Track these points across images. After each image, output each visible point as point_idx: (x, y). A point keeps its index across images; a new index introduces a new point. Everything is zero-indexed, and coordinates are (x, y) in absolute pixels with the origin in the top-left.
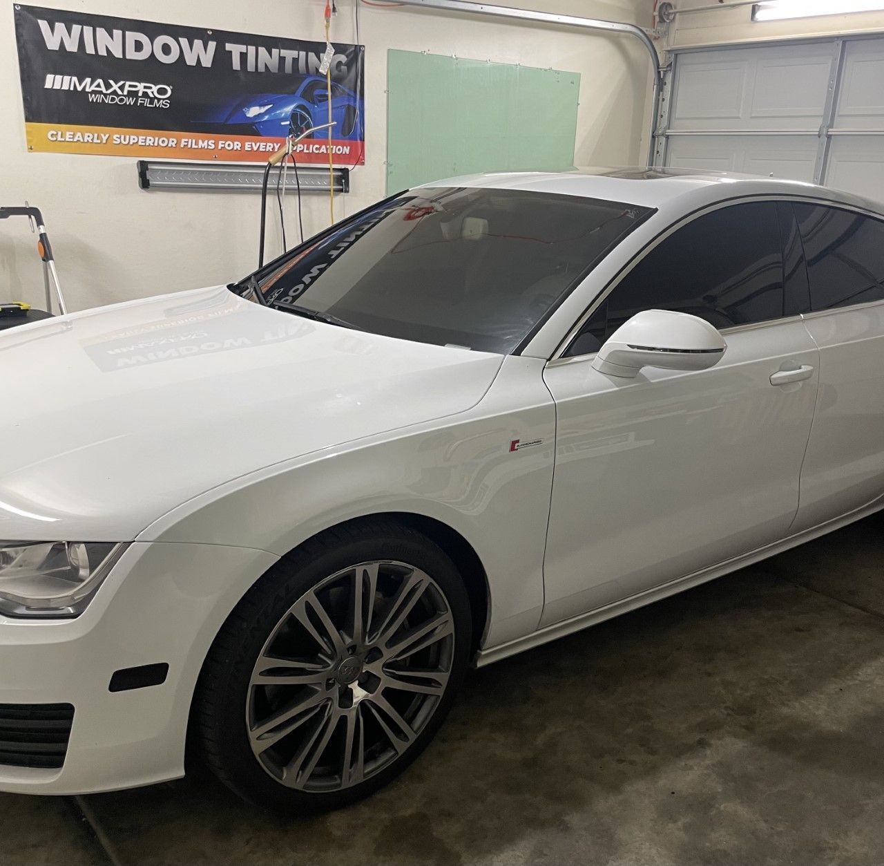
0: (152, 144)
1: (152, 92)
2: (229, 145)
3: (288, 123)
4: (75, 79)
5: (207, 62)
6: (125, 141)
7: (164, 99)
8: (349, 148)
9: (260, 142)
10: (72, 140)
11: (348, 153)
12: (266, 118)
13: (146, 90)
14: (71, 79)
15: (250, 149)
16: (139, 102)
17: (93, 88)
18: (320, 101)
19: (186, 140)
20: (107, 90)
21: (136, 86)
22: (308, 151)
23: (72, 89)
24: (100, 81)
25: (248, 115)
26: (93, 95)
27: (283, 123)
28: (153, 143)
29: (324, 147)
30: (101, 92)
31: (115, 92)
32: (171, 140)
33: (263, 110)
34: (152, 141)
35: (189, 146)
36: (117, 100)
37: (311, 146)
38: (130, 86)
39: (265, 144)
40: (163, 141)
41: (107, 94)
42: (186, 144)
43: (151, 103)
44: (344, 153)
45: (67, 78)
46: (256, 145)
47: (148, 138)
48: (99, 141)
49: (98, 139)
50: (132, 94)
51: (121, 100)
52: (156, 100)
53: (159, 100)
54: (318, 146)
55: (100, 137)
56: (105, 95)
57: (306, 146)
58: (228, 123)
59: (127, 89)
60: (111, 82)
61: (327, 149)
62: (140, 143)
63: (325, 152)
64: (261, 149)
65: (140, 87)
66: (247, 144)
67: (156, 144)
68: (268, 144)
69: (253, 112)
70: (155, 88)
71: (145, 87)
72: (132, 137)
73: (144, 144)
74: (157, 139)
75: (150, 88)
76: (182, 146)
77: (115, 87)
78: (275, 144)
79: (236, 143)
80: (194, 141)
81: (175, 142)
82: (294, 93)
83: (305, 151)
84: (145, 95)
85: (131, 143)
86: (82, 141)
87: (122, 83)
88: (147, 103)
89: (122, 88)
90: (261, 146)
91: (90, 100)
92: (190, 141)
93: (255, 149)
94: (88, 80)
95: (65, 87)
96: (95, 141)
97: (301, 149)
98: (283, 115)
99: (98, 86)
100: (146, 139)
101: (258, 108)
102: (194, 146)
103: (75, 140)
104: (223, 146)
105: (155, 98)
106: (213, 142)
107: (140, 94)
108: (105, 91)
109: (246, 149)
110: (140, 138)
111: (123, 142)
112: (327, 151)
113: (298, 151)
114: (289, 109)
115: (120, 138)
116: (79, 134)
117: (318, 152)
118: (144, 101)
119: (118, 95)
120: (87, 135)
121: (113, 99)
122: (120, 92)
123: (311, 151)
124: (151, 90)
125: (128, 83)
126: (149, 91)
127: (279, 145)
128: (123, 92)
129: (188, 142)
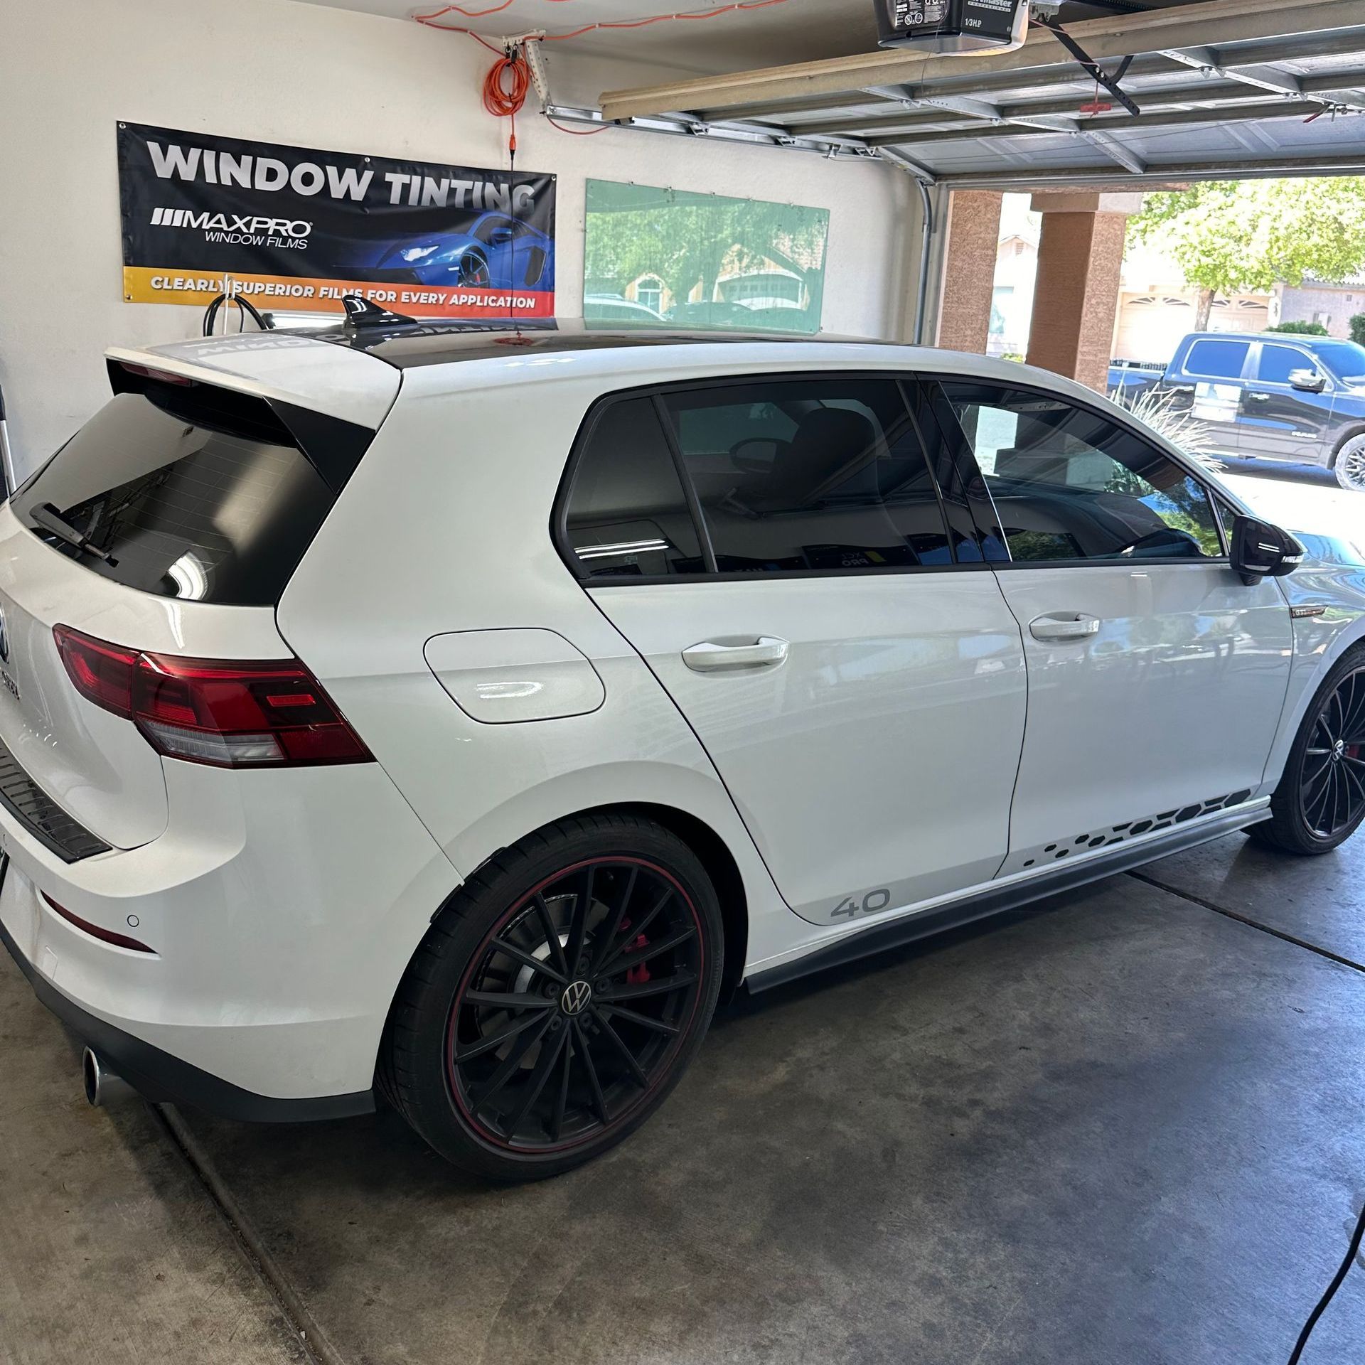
0: (282, 294)
1: (286, 230)
2: (381, 295)
3: (457, 268)
4: (189, 214)
5: (358, 193)
6: (248, 289)
7: (300, 239)
8: (534, 300)
9: (421, 292)
10: (181, 288)
11: (532, 306)
12: (430, 262)
13: (278, 228)
14: (184, 213)
15: (407, 301)
16: (269, 241)
17: (212, 224)
18: (498, 242)
19: (327, 289)
20: (229, 227)
21: (266, 223)
22: (481, 304)
23: (185, 225)
24: (221, 216)
25: (406, 259)
26: (212, 233)
27: (450, 269)
28: (284, 292)
29: (502, 299)
30: (221, 230)
31: (239, 230)
32: (307, 288)
33: (426, 252)
34: (284, 289)
35: (330, 296)
36: (241, 239)
37: (486, 298)
38: (258, 222)
39: (427, 294)
40: (297, 290)
41: (229, 232)
42: (326, 293)
43: (284, 243)
44: (528, 306)
45: (179, 213)
46: (415, 295)
47: (278, 286)
48: (215, 290)
49: (214, 287)
50: (262, 232)
51: (247, 240)
52: (290, 240)
53: (294, 239)
54: (495, 298)
55: (216, 285)
56: (227, 233)
57: (479, 297)
58: (379, 268)
59: (254, 225)
60: (235, 217)
61: (506, 301)
62: (267, 292)
63: (503, 305)
64: (422, 301)
65: (271, 224)
66: (404, 293)
67: (287, 294)
68: (431, 295)
69: (413, 254)
70: (290, 225)
71: (277, 224)
72: (257, 285)
73: (272, 293)
74: (289, 287)
75: (284, 225)
76: (321, 296)
77: (240, 223)
78: (440, 295)
79: (390, 293)
80: (336, 290)
81: (312, 291)
82: (465, 232)
83: (479, 304)
84: (277, 233)
85: (256, 292)
86: (194, 289)
87: (248, 218)
88: (278, 243)
89: (248, 225)
90: (422, 297)
91: (207, 239)
92: (331, 289)
93: (414, 300)
94: (206, 215)
95: (177, 223)
96: (211, 289)
97: (473, 301)
98: (451, 259)
99: (219, 222)
100: (275, 287)
101: (419, 250)
102: (336, 296)
103: (186, 288)
104: (373, 296)
105: (290, 237)
106: (361, 291)
107: (270, 232)
108: (226, 228)
109: (403, 300)
110: (268, 285)
111: (246, 291)
112: (506, 304)
113: (469, 304)
114: (458, 252)
115: (242, 286)
116: (190, 281)
117: (494, 305)
118: (275, 240)
119: (242, 234)
120: (200, 281)
121: (236, 238)
122: (245, 230)
123: (485, 304)
124: (285, 228)
125: (256, 219)
126: (282, 229)
127: (445, 295)
128: (249, 229)
129: (328, 291)
